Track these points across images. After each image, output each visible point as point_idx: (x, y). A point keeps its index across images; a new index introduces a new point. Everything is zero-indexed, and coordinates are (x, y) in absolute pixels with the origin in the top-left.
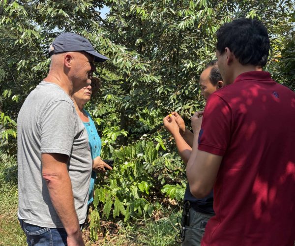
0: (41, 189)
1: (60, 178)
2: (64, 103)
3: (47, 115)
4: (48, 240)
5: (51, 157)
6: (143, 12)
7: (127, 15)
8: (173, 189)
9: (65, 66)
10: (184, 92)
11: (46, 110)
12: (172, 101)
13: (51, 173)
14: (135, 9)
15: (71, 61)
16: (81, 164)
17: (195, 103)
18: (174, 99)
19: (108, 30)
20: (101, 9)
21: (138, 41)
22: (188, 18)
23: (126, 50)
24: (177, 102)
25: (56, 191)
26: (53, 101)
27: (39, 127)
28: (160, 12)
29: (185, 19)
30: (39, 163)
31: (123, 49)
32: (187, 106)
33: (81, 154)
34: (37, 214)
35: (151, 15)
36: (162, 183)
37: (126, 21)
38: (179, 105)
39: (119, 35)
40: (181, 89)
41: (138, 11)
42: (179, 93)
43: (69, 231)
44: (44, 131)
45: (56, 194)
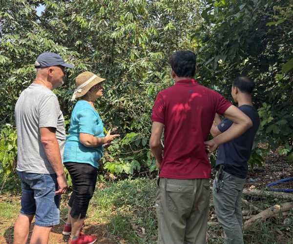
0: (39, 151)
1: (53, 142)
2: (53, 97)
3: (43, 105)
4: (43, 181)
5: (47, 130)
6: (83, 20)
7: (67, 20)
8: (113, 165)
9: (48, 75)
10: (119, 87)
11: (42, 102)
12: (110, 95)
13: (47, 139)
14: (76, 18)
15: (52, 72)
16: (60, 135)
17: (128, 97)
18: (111, 93)
19: (51, 32)
20: (37, 7)
21: (78, 43)
22: (119, 29)
23: (66, 50)
24: (114, 96)
25: (51, 150)
26: (46, 96)
27: (38, 112)
28: (97, 23)
29: (117, 30)
30: (36, 135)
31: (65, 49)
32: (122, 99)
33: (61, 129)
34: (35, 166)
35: (90, 25)
36: (104, 162)
37: (67, 25)
38: (115, 98)
39: (61, 37)
40: (117, 85)
41: (78, 19)
42: (115, 88)
43: (59, 173)
44: (41, 115)
45: (51, 151)
